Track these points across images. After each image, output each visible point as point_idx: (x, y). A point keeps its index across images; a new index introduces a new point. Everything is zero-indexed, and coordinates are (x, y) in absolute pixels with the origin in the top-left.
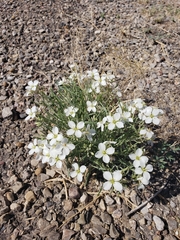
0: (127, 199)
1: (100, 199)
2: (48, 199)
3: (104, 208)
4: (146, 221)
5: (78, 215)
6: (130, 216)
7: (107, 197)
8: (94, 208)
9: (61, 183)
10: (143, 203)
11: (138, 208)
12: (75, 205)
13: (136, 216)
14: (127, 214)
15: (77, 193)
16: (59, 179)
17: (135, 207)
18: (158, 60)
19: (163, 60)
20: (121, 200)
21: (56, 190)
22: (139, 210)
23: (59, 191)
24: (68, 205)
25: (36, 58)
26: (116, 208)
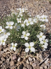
0: (38, 58)
1: (26, 59)
2: (3, 62)
3: (28, 63)
4: (47, 66)
5: (17, 67)
6: (40, 65)
7: (29, 58)
8: (24, 63)
9: (10, 54)
10: (45, 59)
11: (43, 61)
12: (15, 63)
13: (43, 65)
14: (38, 65)
15: (16, 57)
16: (8, 53)
17: (42, 61)
18: (43, 12)
19: (45, 12)
20: (36, 59)
21: (7, 57)
22: (44, 62)
23: (9, 58)
24: (12, 63)
25: (3, 15)
26: (34, 62)
